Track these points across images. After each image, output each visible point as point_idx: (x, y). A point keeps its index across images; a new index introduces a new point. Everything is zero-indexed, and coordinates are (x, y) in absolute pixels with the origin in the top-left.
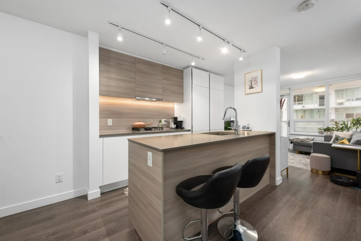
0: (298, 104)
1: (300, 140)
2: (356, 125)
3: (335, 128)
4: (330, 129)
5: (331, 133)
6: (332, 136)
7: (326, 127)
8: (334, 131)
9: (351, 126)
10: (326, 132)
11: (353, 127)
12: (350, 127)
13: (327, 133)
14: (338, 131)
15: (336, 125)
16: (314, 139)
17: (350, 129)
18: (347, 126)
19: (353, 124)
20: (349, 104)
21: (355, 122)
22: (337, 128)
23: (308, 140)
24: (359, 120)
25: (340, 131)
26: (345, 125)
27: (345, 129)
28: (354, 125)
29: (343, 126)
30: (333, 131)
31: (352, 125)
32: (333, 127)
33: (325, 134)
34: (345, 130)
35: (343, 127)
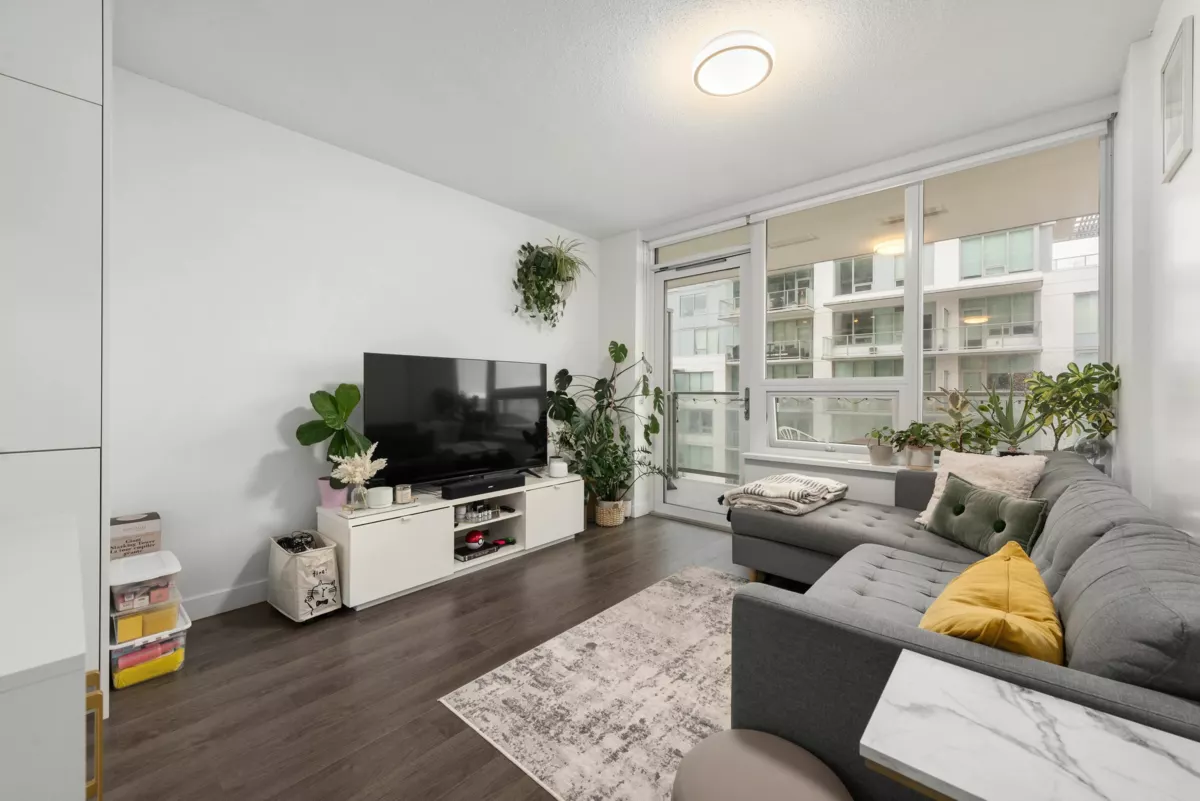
0: (859, 341)
1: (765, 505)
2: (1052, 411)
3: (947, 428)
4: (926, 435)
5: (929, 460)
6: (935, 475)
7: (902, 425)
8: (942, 446)
9: (1029, 419)
10: (907, 448)
11: (1036, 425)
12: (1023, 427)
13: (911, 456)
14: (966, 446)
15: (951, 413)
16: (846, 489)
17: (1024, 434)
18: (1005, 422)
19: (1040, 410)
20: (997, 343)
21: (1047, 394)
22: (959, 426)
23: (801, 507)
24: (1071, 380)
25: (973, 444)
26: (998, 410)
27: (999, 436)
28: (1046, 411)
29: (988, 415)
30: (937, 448)
31: (1035, 413)
32: (940, 426)
33: (901, 464)
34: (995, 442)
35: (987, 424)
